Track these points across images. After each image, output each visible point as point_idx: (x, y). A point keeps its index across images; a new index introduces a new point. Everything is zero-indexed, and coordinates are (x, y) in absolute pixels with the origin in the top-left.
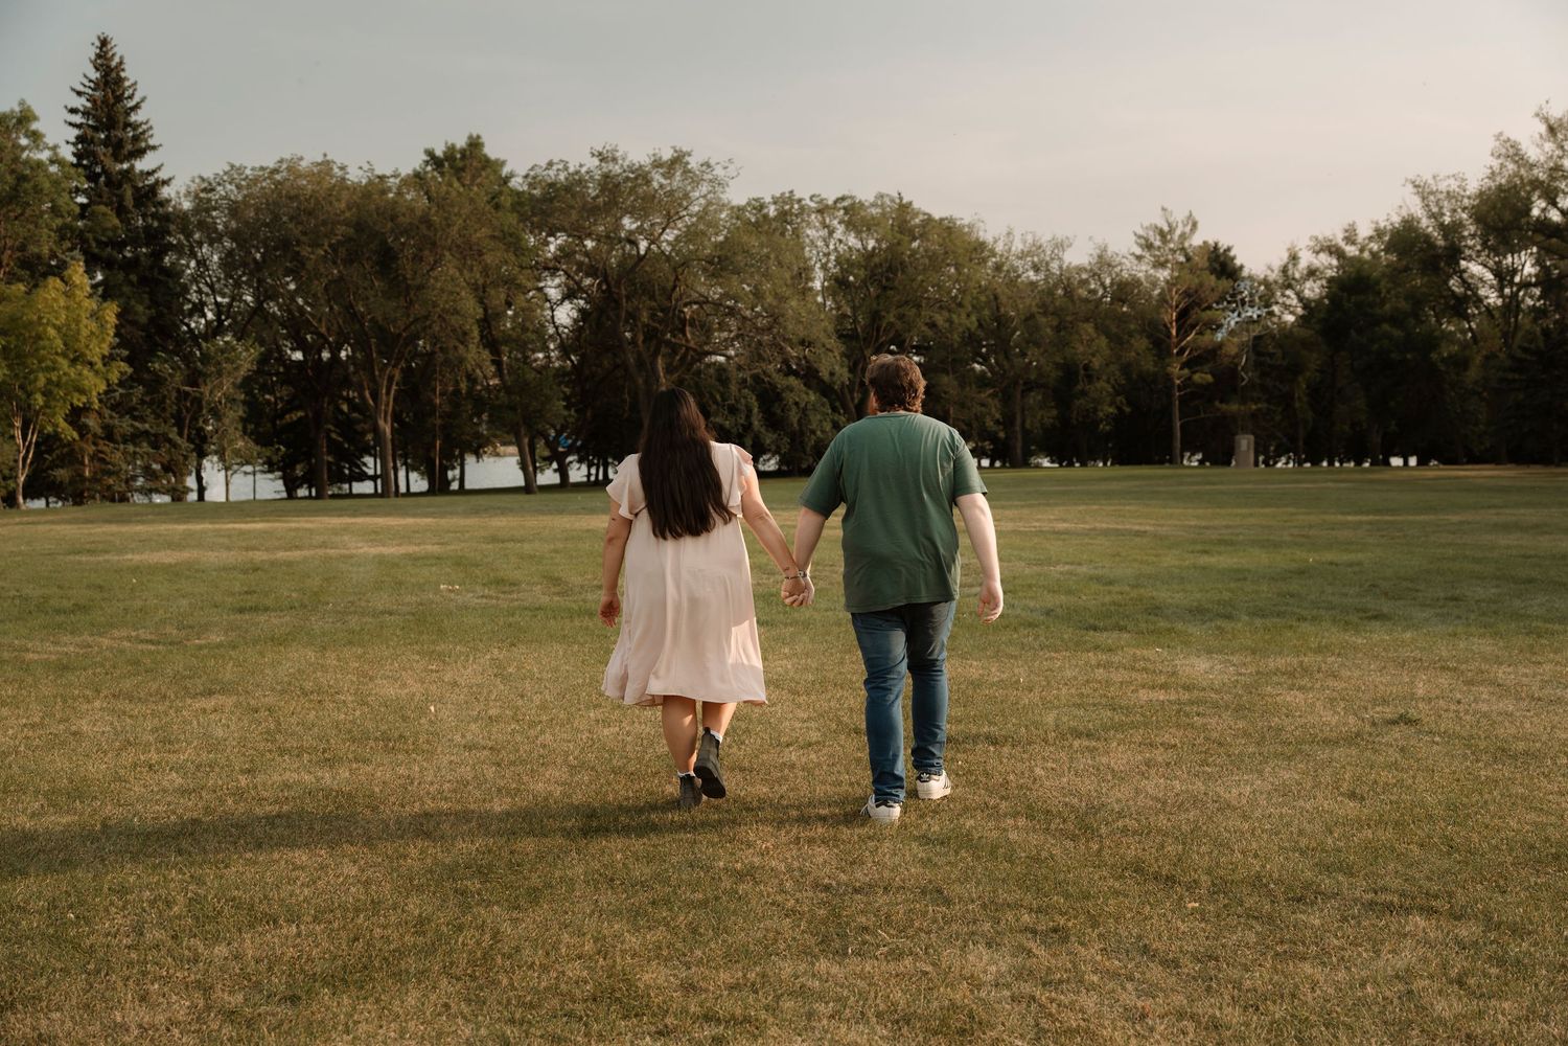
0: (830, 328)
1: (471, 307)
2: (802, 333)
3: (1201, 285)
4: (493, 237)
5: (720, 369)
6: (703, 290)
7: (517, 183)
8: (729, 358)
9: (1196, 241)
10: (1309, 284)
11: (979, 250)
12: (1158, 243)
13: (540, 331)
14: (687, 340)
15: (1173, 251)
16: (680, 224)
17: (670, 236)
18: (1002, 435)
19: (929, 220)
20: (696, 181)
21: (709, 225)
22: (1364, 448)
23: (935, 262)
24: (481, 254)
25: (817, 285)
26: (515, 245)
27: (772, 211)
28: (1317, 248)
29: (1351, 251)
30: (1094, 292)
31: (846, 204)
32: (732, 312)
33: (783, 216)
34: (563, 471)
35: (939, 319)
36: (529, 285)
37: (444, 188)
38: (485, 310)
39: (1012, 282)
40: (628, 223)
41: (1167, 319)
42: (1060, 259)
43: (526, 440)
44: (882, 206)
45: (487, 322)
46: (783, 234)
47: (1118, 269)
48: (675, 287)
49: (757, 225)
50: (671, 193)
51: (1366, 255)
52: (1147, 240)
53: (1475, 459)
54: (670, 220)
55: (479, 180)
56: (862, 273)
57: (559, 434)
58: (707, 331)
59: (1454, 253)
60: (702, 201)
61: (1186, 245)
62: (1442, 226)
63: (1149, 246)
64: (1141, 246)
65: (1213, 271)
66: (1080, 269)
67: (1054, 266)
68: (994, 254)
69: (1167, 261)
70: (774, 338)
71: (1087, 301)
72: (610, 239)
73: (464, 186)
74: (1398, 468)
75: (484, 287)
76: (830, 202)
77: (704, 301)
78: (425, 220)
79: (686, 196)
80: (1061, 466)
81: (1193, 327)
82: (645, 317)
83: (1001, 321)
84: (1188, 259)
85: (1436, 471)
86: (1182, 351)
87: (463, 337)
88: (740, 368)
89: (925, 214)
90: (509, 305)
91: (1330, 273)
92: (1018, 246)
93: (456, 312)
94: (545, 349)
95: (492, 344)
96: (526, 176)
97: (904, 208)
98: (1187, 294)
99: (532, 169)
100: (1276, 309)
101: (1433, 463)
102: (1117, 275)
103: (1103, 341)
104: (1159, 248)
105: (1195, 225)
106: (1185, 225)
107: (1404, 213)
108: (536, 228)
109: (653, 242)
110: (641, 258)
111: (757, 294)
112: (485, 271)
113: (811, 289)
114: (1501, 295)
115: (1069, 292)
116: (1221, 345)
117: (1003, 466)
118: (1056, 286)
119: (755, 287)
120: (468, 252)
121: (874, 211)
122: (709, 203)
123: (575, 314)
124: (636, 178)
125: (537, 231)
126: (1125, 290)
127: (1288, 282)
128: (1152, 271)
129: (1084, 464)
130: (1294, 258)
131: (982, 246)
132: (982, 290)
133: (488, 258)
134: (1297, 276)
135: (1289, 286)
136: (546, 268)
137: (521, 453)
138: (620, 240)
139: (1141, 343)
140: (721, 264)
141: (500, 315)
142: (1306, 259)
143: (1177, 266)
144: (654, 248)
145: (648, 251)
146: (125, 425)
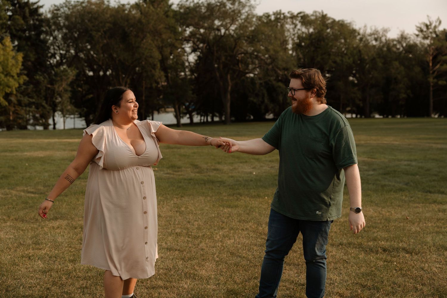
0: (295, 63)
1: (157, 54)
2: (284, 66)
3: (442, 46)
4: (165, 28)
5: (252, 79)
6: (245, 48)
7: (175, 7)
8: (255, 75)
9: (441, 28)
11: (353, 32)
12: (425, 29)
13: (183, 64)
14: (240, 68)
15: (431, 33)
16: (237, 23)
17: (233, 27)
18: (361, 105)
19: (334, 21)
20: (244, 6)
21: (249, 23)
23: (336, 38)
24: (161, 34)
25: (290, 46)
26: (174, 31)
27: (273, 18)
30: (398, 49)
31: (302, 15)
32: (257, 57)
33: (277, 20)
34: (191, 118)
35: (338, 59)
36: (179, 46)
37: (147, 9)
38: (162, 56)
39: (367, 45)
40: (217, 23)
41: (428, 59)
42: (386, 36)
43: (177, 107)
44: (316, 16)
45: (163, 60)
46: (277, 27)
47: (408, 40)
48: (235, 48)
49: (267, 23)
50: (233, 11)
52: (420, 28)
54: (233, 21)
55: (160, 6)
56: (308, 42)
57: (190, 104)
58: (247, 65)
60: (246, 14)
61: (436, 30)
63: (421, 31)
64: (419, 31)
66: (393, 40)
67: (383, 39)
68: (359, 34)
69: (429, 37)
70: (273, 67)
71: (395, 52)
72: (211, 28)
73: (154, 8)
75: (162, 47)
76: (295, 14)
77: (246, 53)
78: (140, 21)
79: (239, 12)
80: (384, 117)
81: (438, 63)
82: (223, 59)
83: (362, 60)
84: (437, 35)
86: (433, 73)
87: (154, 67)
88: (260, 79)
89: (332, 19)
90: (171, 54)
92: (369, 31)
93: (151, 57)
94: (184, 71)
95: (165, 69)
96: (178, 5)
97: (324, 17)
98: (437, 49)
99: (180, 2)
102: (409, 42)
103: (402, 68)
104: (425, 32)
105: (440, 22)
106: (436, 22)
108: (182, 24)
109: (226, 30)
110: (222, 36)
111: (267, 50)
112: (163, 41)
113: (287, 48)
115: (389, 49)
117: (361, 117)
118: (383, 46)
119: (266, 48)
120: (156, 33)
121: (313, 18)
122: (248, 15)
123: (196, 58)
124: (221, 5)
125: (182, 26)
126: (411, 48)
128: (422, 41)
129: (394, 116)
131: (354, 31)
132: (355, 48)
133: (164, 36)
136: (185, 40)
137: (175, 111)
138: (214, 29)
139: (417, 69)
140: (253, 38)
141: (167, 58)
143: (433, 38)
144: (227, 32)
145: (225, 33)
146: (26, 100)
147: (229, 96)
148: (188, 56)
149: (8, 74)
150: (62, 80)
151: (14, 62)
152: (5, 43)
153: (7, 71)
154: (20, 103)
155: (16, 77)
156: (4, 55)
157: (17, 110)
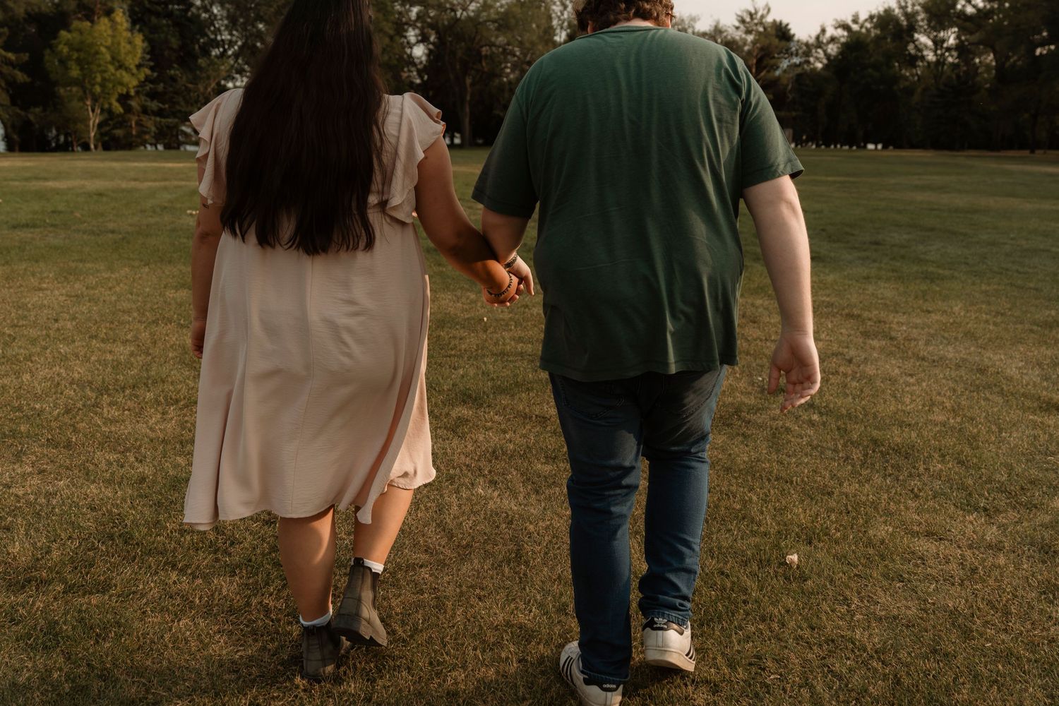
3: (770, 44)
9: (769, 19)
10: (830, 46)
12: (748, 19)
14: (483, 67)
15: (756, 24)
17: (473, 7)
22: (855, 139)
26: (385, 9)
28: (837, 25)
29: (855, 27)
32: (511, 52)
41: (751, 62)
42: (693, 27)
46: (539, 9)
47: (725, 34)
48: (476, 36)
51: (864, 30)
52: (742, 17)
53: (913, 146)
59: (912, 28)
61: (764, 20)
62: (906, 15)
64: (739, 21)
65: (777, 36)
66: (703, 33)
69: (753, 30)
74: (871, 150)
77: (491, 45)
81: (765, 68)
82: (459, 53)
84: (765, 28)
85: (892, 153)
91: (843, 40)
94: (407, 71)
98: (762, 49)
100: (812, 59)
101: (891, 148)
102: (725, 37)
104: (748, 23)
105: (769, 10)
106: (764, 10)
107: (886, 6)
109: (464, 10)
110: (458, 20)
114: (936, 54)
116: (779, 78)
123: (425, 51)
127: (819, 43)
128: (744, 36)
130: (823, 31)
134: (825, 41)
135: (820, 47)
136: (409, 25)
138: (448, 10)
142: (830, 32)
143: (759, 33)
144: (465, 13)
145: (462, 14)
146: (154, 105)
147: (468, 110)
148: (411, 48)
149: (121, 66)
150: (208, 78)
151: (128, 47)
152: (114, 18)
153: (119, 62)
154: (145, 111)
155: (135, 71)
156: (113, 37)
157: (141, 120)
